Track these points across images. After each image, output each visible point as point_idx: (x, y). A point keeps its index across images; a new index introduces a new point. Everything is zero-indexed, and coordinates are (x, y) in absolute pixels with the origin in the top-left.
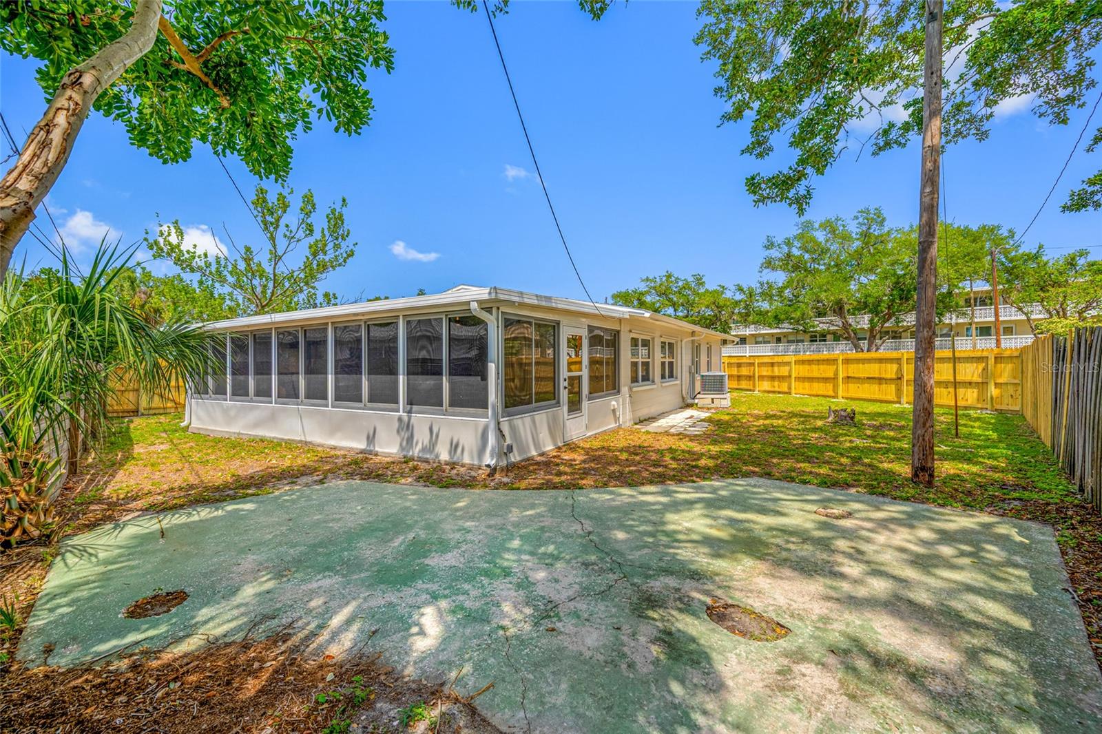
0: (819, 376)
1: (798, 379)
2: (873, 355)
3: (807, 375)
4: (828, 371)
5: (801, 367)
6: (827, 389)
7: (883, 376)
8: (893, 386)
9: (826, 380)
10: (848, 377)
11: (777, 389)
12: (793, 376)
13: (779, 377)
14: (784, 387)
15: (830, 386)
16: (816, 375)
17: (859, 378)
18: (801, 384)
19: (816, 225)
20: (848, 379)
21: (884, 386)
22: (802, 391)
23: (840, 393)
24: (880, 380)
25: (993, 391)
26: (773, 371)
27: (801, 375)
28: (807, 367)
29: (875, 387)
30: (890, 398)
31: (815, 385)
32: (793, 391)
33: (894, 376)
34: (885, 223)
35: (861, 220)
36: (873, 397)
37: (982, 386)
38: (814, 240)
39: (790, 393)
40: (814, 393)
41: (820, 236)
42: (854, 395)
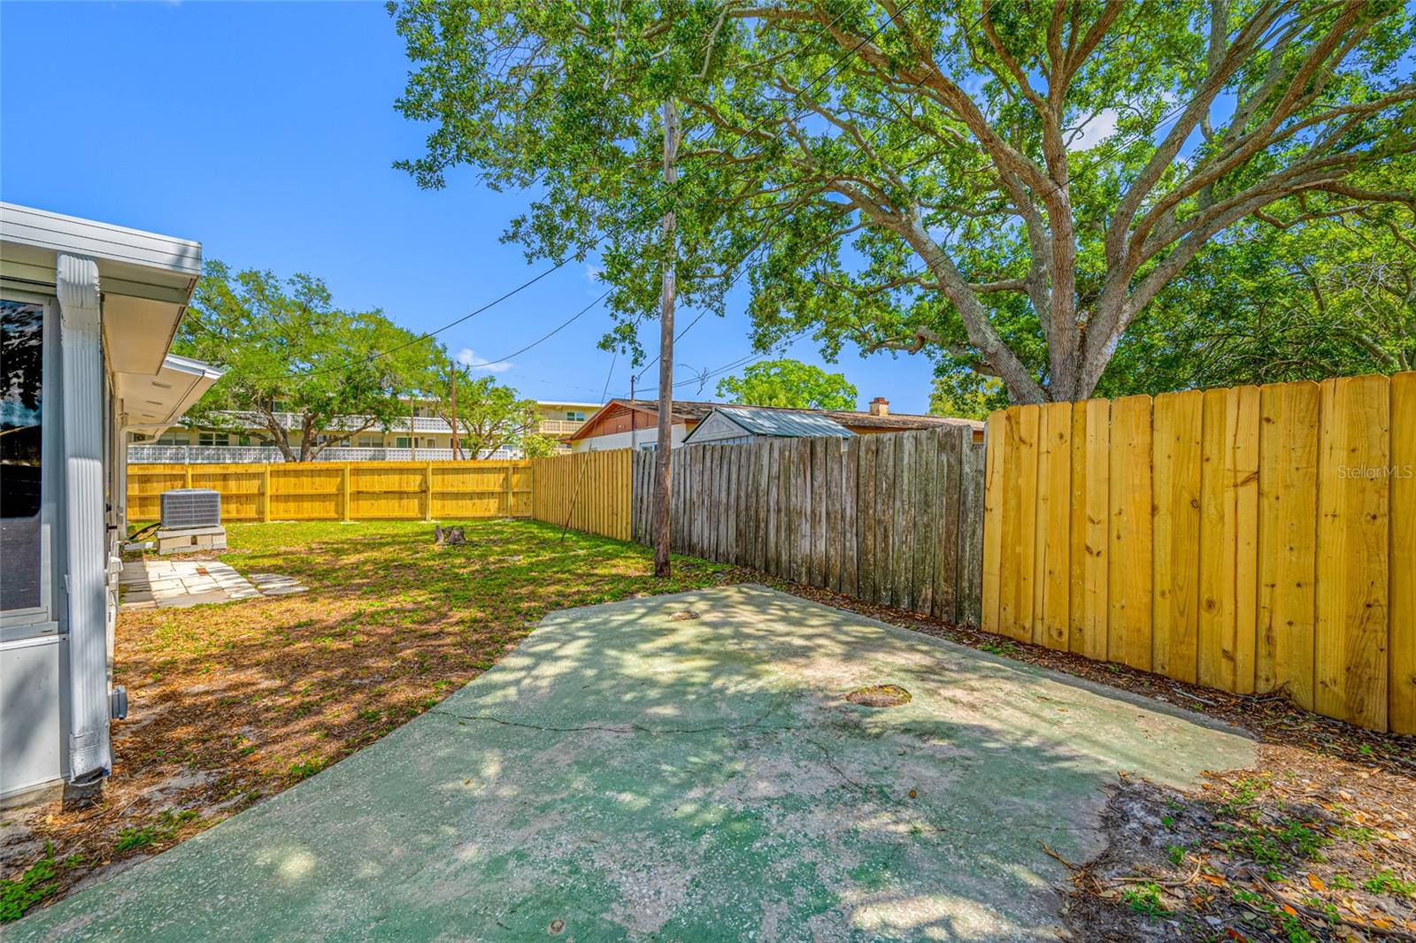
0: (314, 492)
1: (277, 498)
2: (306, 465)
3: (292, 491)
4: (330, 486)
5: (282, 480)
6: (329, 509)
7: (405, 489)
8: (416, 501)
9: (324, 497)
10: (359, 492)
11: (234, 515)
12: (268, 493)
13: (238, 497)
14: (250, 510)
15: (331, 506)
16: (308, 490)
17: (374, 493)
18: (282, 506)
19: (232, 273)
20: (358, 495)
21: (405, 501)
22: (282, 515)
23: (348, 514)
24: (401, 495)
25: (511, 500)
26: (225, 487)
27: (282, 491)
28: (293, 480)
29: (394, 503)
30: (412, 514)
31: (307, 505)
32: (268, 516)
33: (417, 489)
34: (331, 302)
35: (299, 287)
36: (392, 515)
37: (502, 495)
38: (225, 293)
39: (261, 520)
40: (306, 516)
41: (238, 290)
42: (366, 515)
